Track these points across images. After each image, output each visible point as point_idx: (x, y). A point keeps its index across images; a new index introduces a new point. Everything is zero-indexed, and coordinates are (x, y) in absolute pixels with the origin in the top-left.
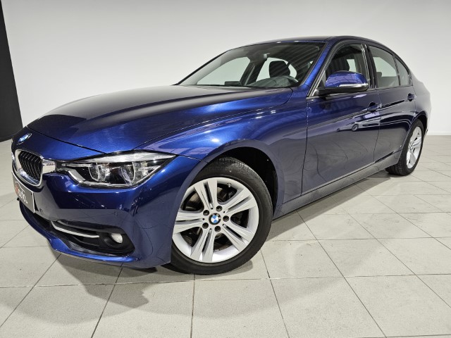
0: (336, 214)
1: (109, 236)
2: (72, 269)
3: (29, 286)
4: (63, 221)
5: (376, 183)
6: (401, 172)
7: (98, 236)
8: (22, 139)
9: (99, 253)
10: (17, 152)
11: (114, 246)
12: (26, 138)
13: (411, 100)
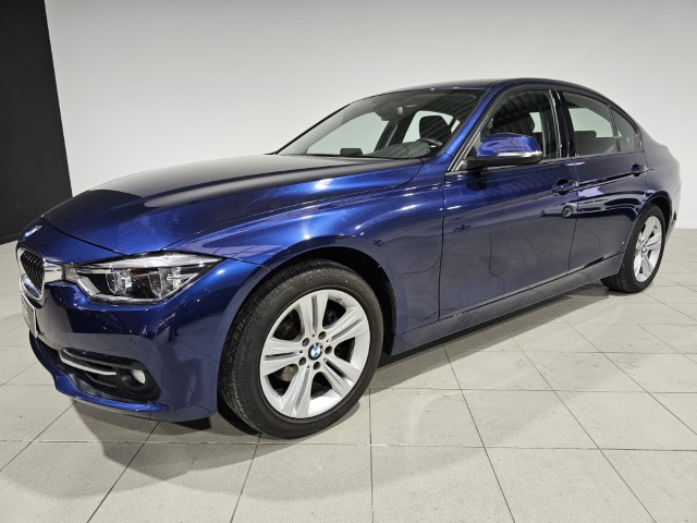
0: (503, 350)
1: (129, 373)
2: (90, 419)
3: (26, 441)
4: (69, 350)
5: (584, 304)
6: (625, 286)
7: (114, 373)
8: (27, 234)
9: (115, 398)
10: (20, 252)
11: (134, 388)
12: (34, 231)
13: (637, 175)
